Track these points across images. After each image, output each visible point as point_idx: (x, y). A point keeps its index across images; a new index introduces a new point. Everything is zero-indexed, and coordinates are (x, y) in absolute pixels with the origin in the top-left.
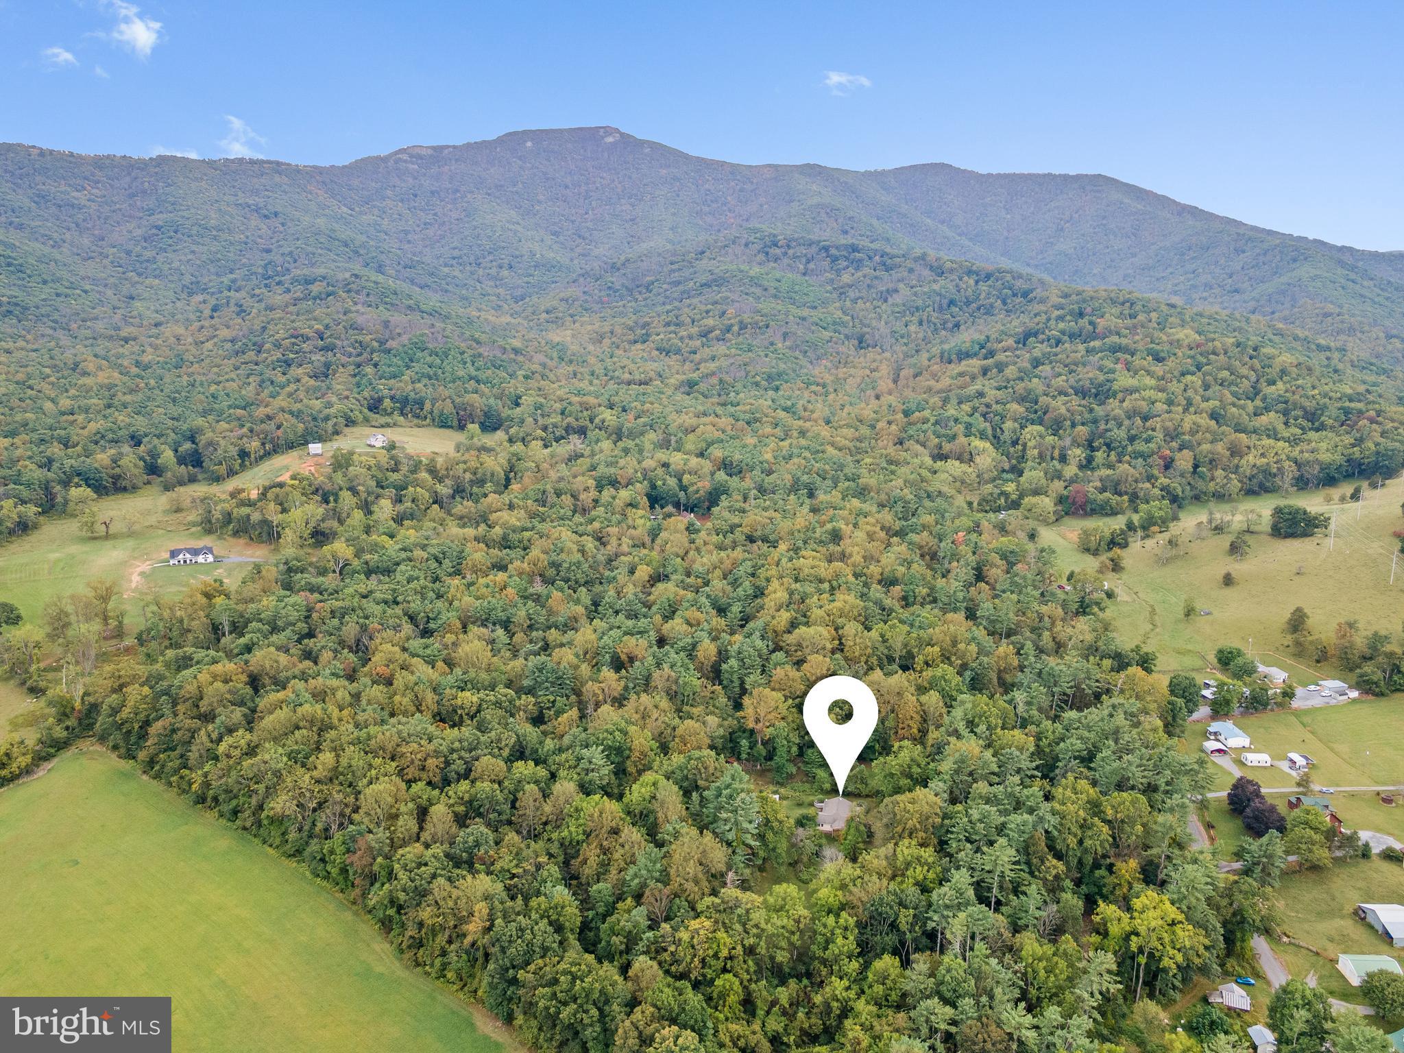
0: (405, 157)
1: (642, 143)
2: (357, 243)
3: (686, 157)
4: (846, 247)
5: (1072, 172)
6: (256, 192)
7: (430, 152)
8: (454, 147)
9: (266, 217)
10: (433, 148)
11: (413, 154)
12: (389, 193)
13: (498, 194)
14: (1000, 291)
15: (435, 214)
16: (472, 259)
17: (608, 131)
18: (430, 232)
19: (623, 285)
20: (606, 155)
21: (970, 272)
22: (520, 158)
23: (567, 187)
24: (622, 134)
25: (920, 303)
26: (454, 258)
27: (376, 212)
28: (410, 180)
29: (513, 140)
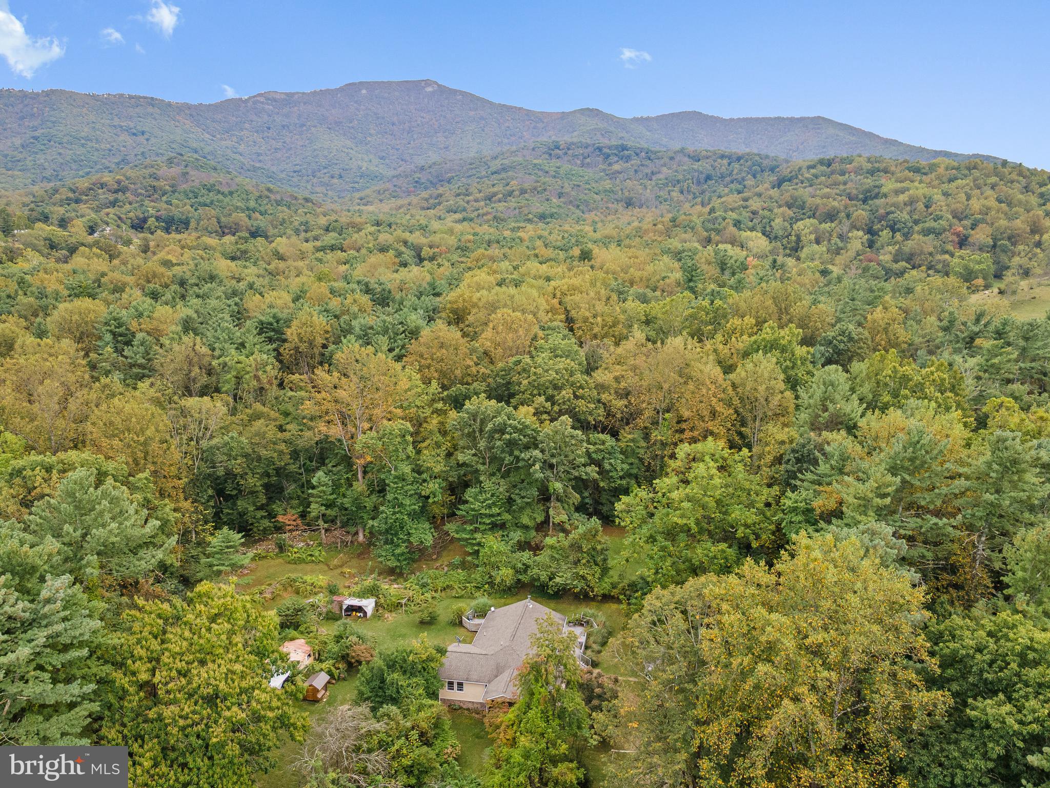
0: (262, 99)
1: (454, 92)
2: (206, 151)
3: (491, 103)
4: (617, 147)
5: (797, 115)
6: (130, 118)
7: (283, 96)
8: (304, 93)
9: (134, 134)
10: (286, 94)
11: (269, 97)
12: (247, 126)
13: (337, 129)
14: (750, 168)
15: (284, 142)
16: (310, 172)
17: (428, 83)
18: (279, 155)
19: (428, 180)
20: (426, 100)
21: (723, 157)
22: (356, 102)
23: (393, 124)
24: (439, 86)
25: (680, 177)
26: (295, 172)
27: (235, 139)
28: (266, 117)
29: (352, 89)
